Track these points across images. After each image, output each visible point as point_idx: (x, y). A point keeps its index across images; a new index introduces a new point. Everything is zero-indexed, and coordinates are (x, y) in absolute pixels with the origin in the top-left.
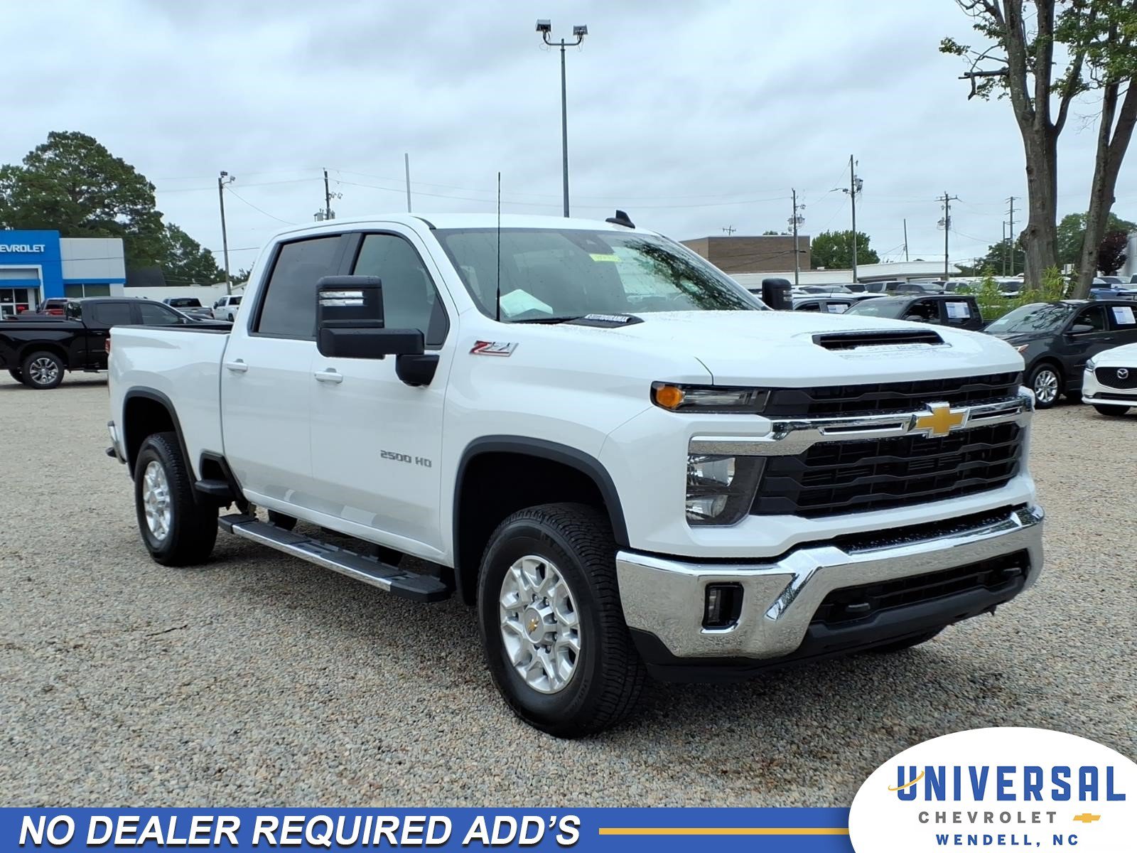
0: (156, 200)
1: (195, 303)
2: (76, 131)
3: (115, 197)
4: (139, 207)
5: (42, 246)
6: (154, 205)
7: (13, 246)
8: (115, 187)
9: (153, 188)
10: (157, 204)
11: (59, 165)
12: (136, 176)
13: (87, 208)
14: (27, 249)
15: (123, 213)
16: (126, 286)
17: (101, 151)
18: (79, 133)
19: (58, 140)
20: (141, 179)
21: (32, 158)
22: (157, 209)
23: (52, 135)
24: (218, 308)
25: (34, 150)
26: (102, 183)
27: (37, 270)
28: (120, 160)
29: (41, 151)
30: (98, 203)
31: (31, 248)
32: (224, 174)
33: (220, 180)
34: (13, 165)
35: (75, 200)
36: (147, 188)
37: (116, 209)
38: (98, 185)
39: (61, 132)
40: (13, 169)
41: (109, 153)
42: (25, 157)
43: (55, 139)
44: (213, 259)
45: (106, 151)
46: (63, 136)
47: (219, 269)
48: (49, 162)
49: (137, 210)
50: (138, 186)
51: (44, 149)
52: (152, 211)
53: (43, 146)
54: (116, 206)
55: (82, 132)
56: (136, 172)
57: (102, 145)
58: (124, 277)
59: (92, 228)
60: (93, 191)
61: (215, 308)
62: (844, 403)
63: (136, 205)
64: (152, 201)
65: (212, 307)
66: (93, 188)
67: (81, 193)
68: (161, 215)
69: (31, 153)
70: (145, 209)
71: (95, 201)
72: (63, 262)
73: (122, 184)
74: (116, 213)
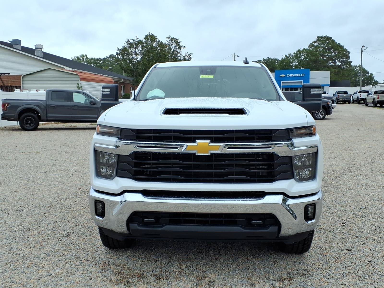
0: (350, 57)
1: (346, 93)
2: (326, 35)
3: (336, 57)
4: (344, 60)
5: (304, 74)
6: (350, 59)
7: (295, 75)
8: (337, 53)
9: (349, 53)
10: (350, 58)
11: (319, 47)
12: (344, 49)
13: (326, 61)
14: (299, 75)
15: (338, 62)
16: (330, 87)
17: (333, 41)
18: (327, 36)
19: (320, 39)
20: (346, 50)
21: (311, 45)
22: (350, 60)
23: (318, 37)
24: (355, 94)
25: (312, 43)
26: (333, 53)
27: (301, 82)
28: (339, 44)
29: (314, 43)
30: (331, 59)
31: (301, 75)
32: (363, 46)
33: (362, 49)
34: (306, 48)
35: (323, 58)
36: (347, 53)
37: (336, 61)
38: (331, 53)
39: (321, 36)
40: (306, 49)
41: (336, 42)
42: (309, 45)
43: (319, 38)
44: (373, 77)
45: (335, 41)
46: (322, 37)
47: (375, 80)
48: (316, 46)
49: (343, 61)
50: (344, 52)
51: (315, 42)
52: (349, 61)
53: (315, 41)
54: (336, 60)
55: (328, 36)
56: (344, 48)
57: (334, 39)
58: (329, 84)
59: (328, 68)
60: (329, 55)
61: (354, 94)
62: (153, 136)
63: (343, 59)
64: (349, 57)
65: (353, 94)
66: (329, 54)
67: (325, 56)
68: (351, 62)
69: (311, 44)
70: (346, 60)
71: (330, 58)
72: (310, 79)
73: (339, 52)
74: (336, 62)
